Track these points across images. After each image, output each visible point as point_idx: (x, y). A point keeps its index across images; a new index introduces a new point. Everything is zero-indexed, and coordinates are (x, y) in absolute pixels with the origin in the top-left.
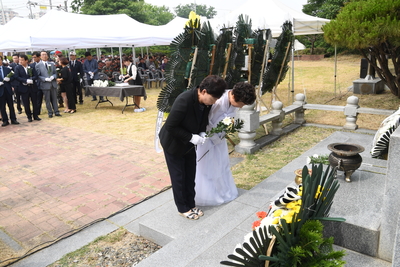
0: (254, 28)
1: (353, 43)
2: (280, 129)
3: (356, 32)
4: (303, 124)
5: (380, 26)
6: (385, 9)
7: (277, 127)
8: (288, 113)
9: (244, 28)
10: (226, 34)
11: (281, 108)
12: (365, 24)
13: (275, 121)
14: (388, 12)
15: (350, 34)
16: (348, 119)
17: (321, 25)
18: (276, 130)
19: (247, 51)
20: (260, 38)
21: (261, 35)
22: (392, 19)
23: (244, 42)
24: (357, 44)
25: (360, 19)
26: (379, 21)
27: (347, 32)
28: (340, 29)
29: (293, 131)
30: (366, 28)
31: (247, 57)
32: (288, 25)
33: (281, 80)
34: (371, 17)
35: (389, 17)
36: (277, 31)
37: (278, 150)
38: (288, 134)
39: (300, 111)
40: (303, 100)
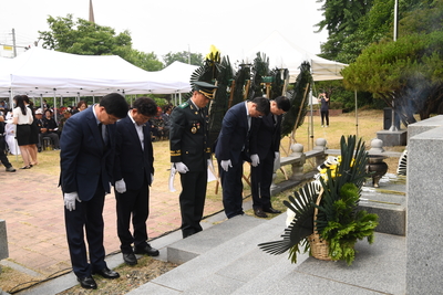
0: (271, 67)
1: (374, 86)
2: (301, 174)
3: (377, 75)
5: (401, 69)
6: (406, 51)
7: (298, 171)
8: (309, 157)
9: (261, 66)
10: (244, 69)
11: (302, 151)
12: (386, 66)
13: (296, 164)
14: (409, 55)
15: (370, 78)
17: (339, 69)
18: (297, 175)
19: (265, 90)
20: (278, 77)
21: (279, 75)
22: (413, 62)
23: (262, 81)
24: (378, 87)
25: (381, 61)
26: (400, 63)
27: (368, 75)
28: (360, 72)
30: (387, 71)
32: (306, 66)
33: (299, 124)
34: (392, 59)
35: (409, 60)
36: (294, 73)
39: (321, 157)
40: (324, 144)
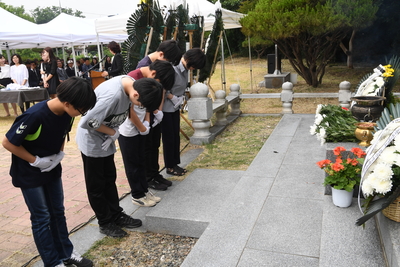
1: (277, 33)
2: (225, 119)
3: (278, 23)
4: (241, 115)
5: (301, 16)
7: (222, 117)
11: (224, 97)
12: (287, 14)
13: (221, 111)
15: (273, 25)
16: (285, 104)
18: (221, 120)
22: (310, 11)
23: (185, 28)
24: (281, 34)
26: (300, 11)
28: (263, 20)
29: (235, 121)
30: (289, 18)
31: (187, 44)
34: (292, 8)
35: (308, 7)
37: (233, 138)
38: (231, 124)
39: (236, 102)
40: (238, 90)
